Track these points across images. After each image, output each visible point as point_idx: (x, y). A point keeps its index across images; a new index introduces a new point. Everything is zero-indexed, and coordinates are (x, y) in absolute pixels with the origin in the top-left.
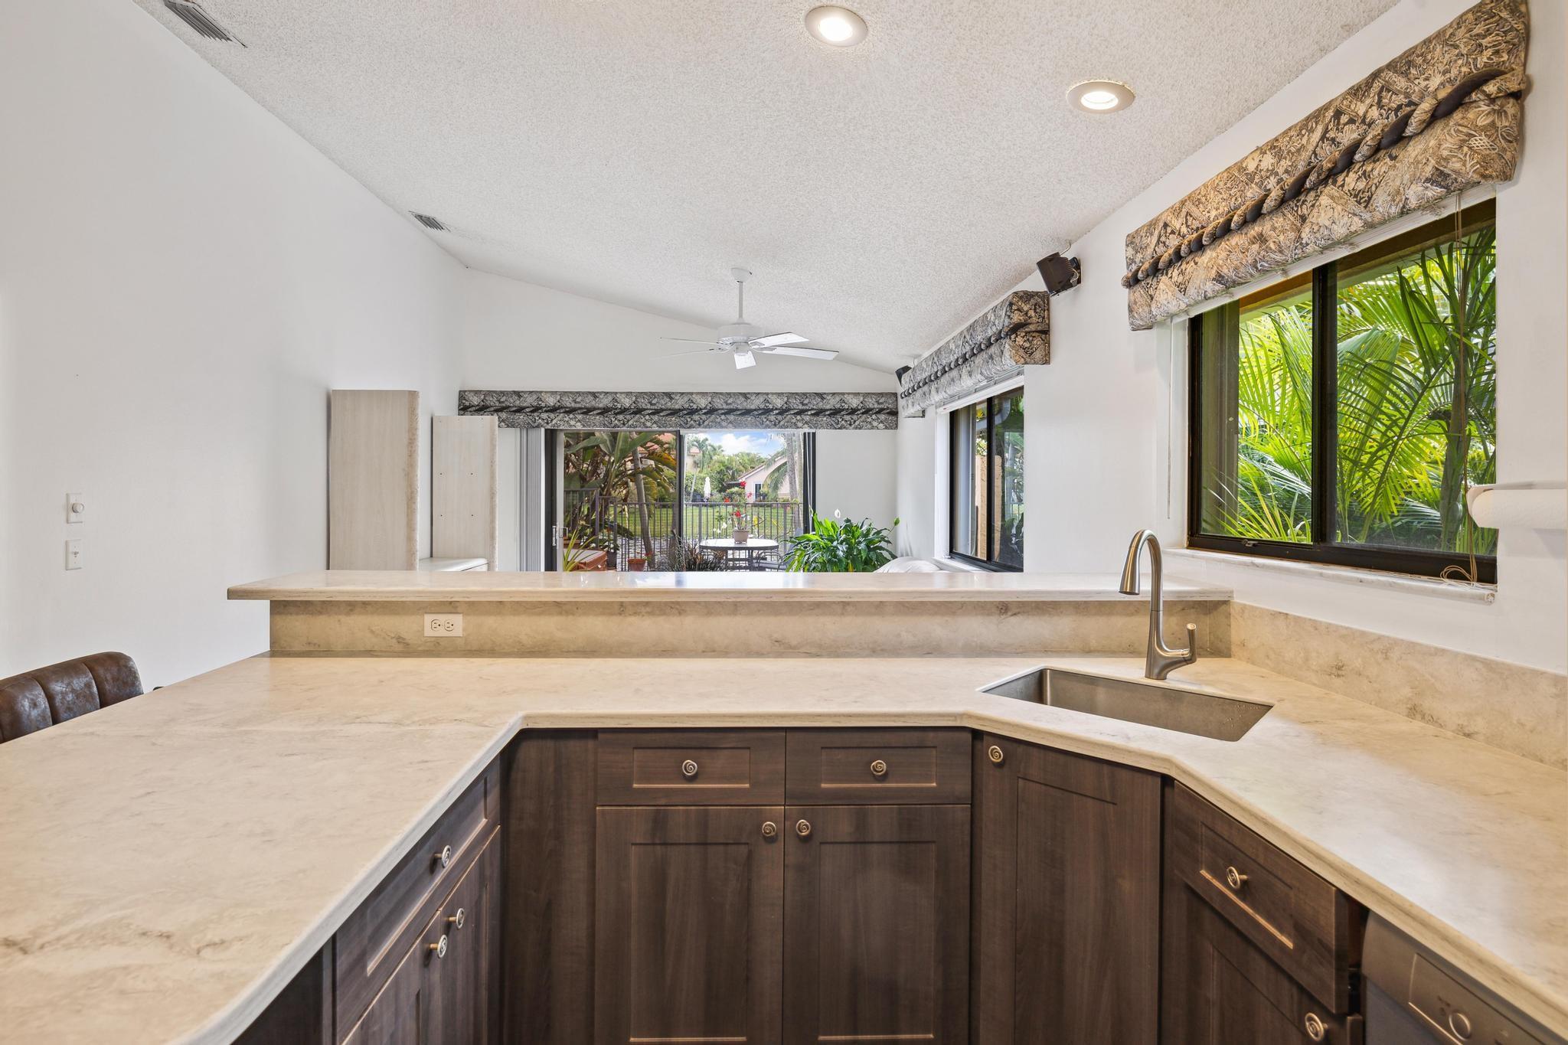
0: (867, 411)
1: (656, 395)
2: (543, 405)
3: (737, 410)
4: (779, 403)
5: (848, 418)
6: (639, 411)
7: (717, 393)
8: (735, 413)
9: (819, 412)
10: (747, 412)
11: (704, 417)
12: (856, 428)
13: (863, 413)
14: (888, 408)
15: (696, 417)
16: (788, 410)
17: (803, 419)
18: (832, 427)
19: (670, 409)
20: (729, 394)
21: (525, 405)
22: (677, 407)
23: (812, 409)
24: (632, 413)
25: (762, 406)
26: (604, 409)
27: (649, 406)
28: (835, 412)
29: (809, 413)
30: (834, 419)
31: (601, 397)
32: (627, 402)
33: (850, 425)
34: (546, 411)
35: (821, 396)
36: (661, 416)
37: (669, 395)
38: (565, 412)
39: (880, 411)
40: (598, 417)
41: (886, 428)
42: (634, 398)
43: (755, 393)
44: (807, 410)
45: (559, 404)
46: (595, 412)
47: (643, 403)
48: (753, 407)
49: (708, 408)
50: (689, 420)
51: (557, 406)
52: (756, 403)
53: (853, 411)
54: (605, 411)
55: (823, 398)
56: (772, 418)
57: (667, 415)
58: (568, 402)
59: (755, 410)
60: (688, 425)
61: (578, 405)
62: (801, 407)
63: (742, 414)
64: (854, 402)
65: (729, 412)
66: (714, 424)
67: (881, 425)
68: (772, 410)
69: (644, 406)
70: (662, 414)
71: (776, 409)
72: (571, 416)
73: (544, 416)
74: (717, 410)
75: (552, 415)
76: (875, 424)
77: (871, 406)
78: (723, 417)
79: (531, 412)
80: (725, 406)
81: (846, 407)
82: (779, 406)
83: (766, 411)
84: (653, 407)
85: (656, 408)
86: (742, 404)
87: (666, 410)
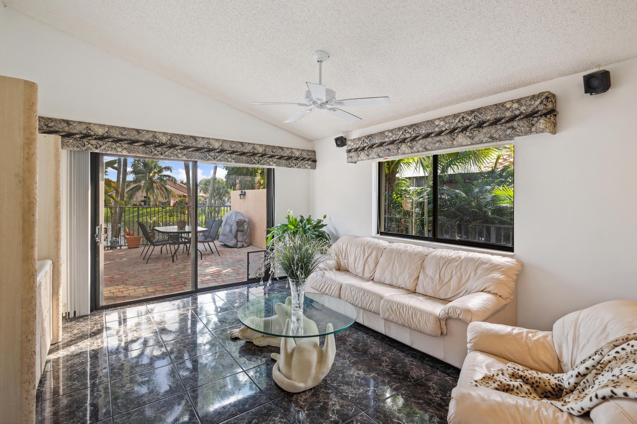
0: (303, 159)
1: (185, 137)
2: (92, 133)
4: (260, 150)
5: (294, 161)
6: (173, 146)
7: (225, 140)
8: (236, 154)
9: (281, 157)
10: (243, 154)
11: (217, 154)
12: (298, 167)
13: (301, 160)
14: (312, 158)
15: (212, 154)
16: (265, 155)
17: (271, 161)
18: (287, 166)
19: (195, 147)
20: (232, 142)
21: (75, 131)
22: (200, 146)
23: (277, 155)
24: (167, 148)
25: (251, 151)
26: (145, 142)
27: (180, 144)
28: (289, 158)
29: (277, 157)
30: (288, 162)
31: (144, 133)
32: (164, 139)
33: (296, 165)
34: (95, 139)
35: (282, 148)
36: (189, 151)
37: (194, 138)
38: (114, 141)
39: (309, 159)
40: (141, 148)
41: (311, 168)
42: (169, 137)
43: (247, 143)
44: (275, 156)
45: (107, 134)
46: (140, 144)
47: (176, 141)
48: (246, 151)
49: (220, 149)
50: (207, 155)
51: (105, 135)
52: (248, 149)
53: (297, 159)
55: (283, 150)
56: (257, 158)
57: (193, 151)
58: (116, 134)
59: (247, 153)
60: (207, 159)
61: (124, 137)
62: (272, 153)
63: (241, 155)
64: (297, 154)
65: (233, 152)
66: (223, 159)
67: (309, 167)
68: (257, 154)
71: (259, 153)
72: (118, 144)
73: (94, 142)
74: (225, 151)
75: (101, 143)
76: (307, 166)
77: (305, 156)
78: (229, 155)
79: (81, 138)
80: (230, 149)
81: (294, 156)
82: (261, 152)
83: (254, 154)
84: (183, 145)
85: (185, 145)
86: (240, 149)
87: (192, 147)
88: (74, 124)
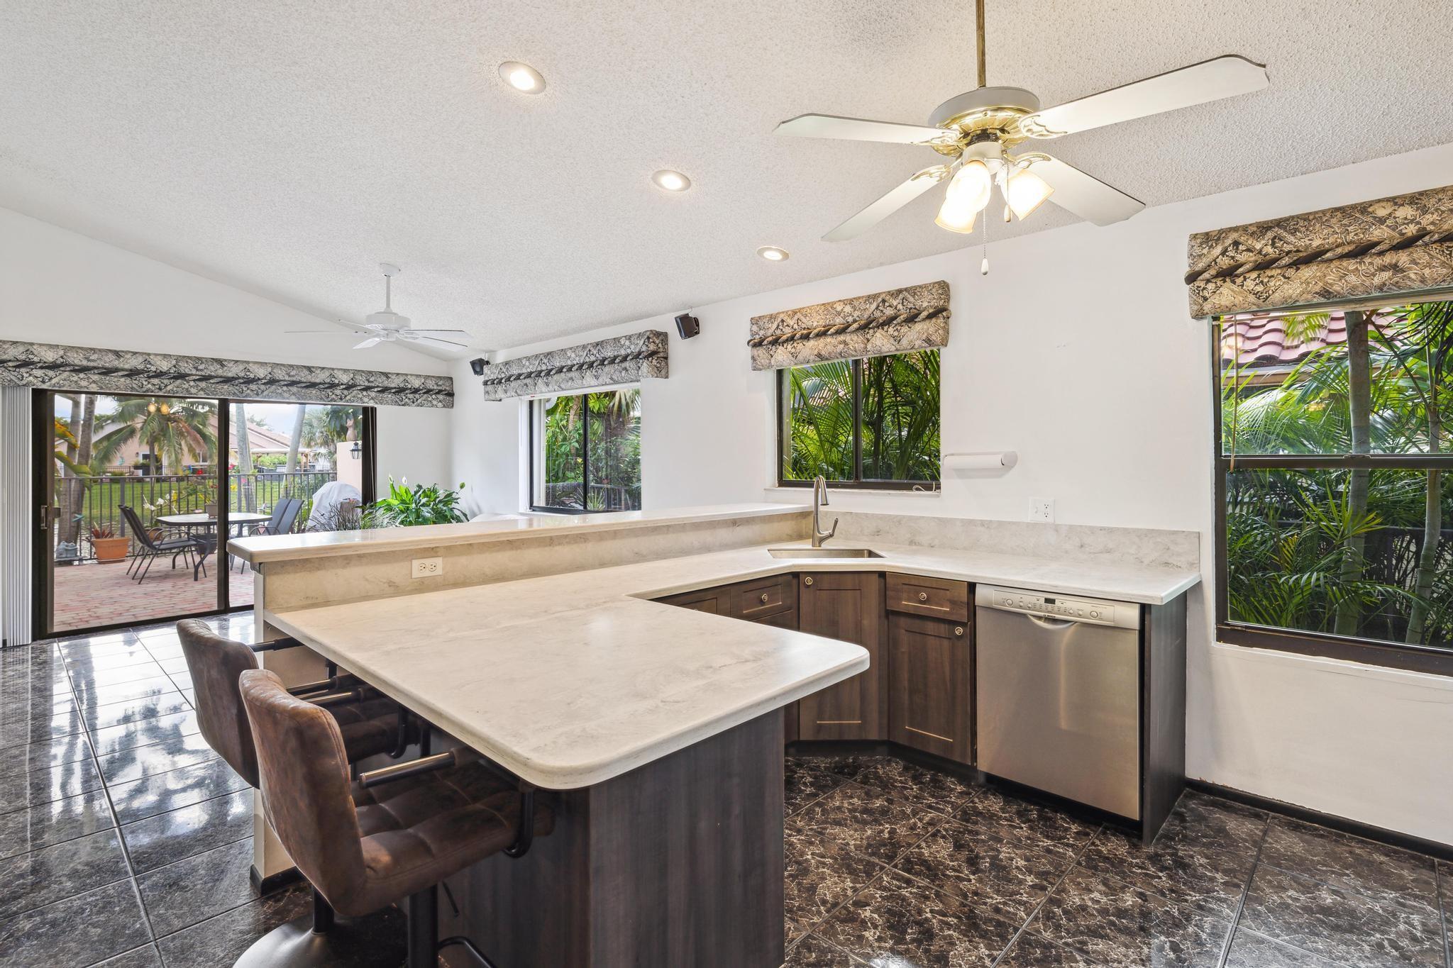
0: (428, 391)
1: (204, 360)
2: (36, 359)
3: (300, 382)
4: (345, 378)
5: (411, 396)
6: (182, 376)
7: (277, 364)
8: (299, 385)
9: (384, 390)
10: (313, 385)
11: (263, 387)
12: (418, 405)
13: (424, 393)
14: (445, 390)
15: (253, 387)
16: (354, 386)
17: (369, 395)
18: (397, 403)
19: (221, 377)
20: (291, 366)
21: (6, 357)
22: (230, 375)
23: (378, 387)
24: (171, 378)
25: (328, 380)
26: (131, 370)
27: (194, 372)
28: (400, 390)
29: (376, 390)
30: (398, 396)
31: (128, 356)
32: (164, 366)
33: (413, 402)
34: (41, 368)
35: (386, 375)
36: (211, 383)
37: (220, 362)
38: (74, 371)
39: (439, 392)
40: (123, 380)
41: (444, 406)
42: (174, 362)
43: (319, 367)
44: (374, 387)
45: (62, 360)
46: (120, 374)
47: (186, 368)
48: (318, 381)
49: (268, 378)
50: (245, 389)
51: (58, 362)
52: (320, 377)
53: (416, 391)
54: (133, 373)
55: (388, 377)
56: (338, 392)
57: (218, 383)
58: (77, 360)
59: (320, 383)
60: (245, 395)
61: (92, 364)
62: (366, 384)
63: (307, 387)
64: (417, 383)
65: (293, 383)
66: (275, 395)
67: (440, 404)
68: (338, 385)
69: (187, 371)
70: (211, 381)
71: (342, 384)
72: (82, 375)
73: (39, 373)
74: (278, 381)
75: (51, 373)
76: (435, 402)
77: (431, 387)
78: (285, 388)
79: (16, 367)
80: (287, 378)
81: (409, 386)
82: (346, 382)
83: (332, 386)
84: (200, 373)
85: (203, 374)
86: (305, 377)
87: (216, 377)
88: (4, 346)
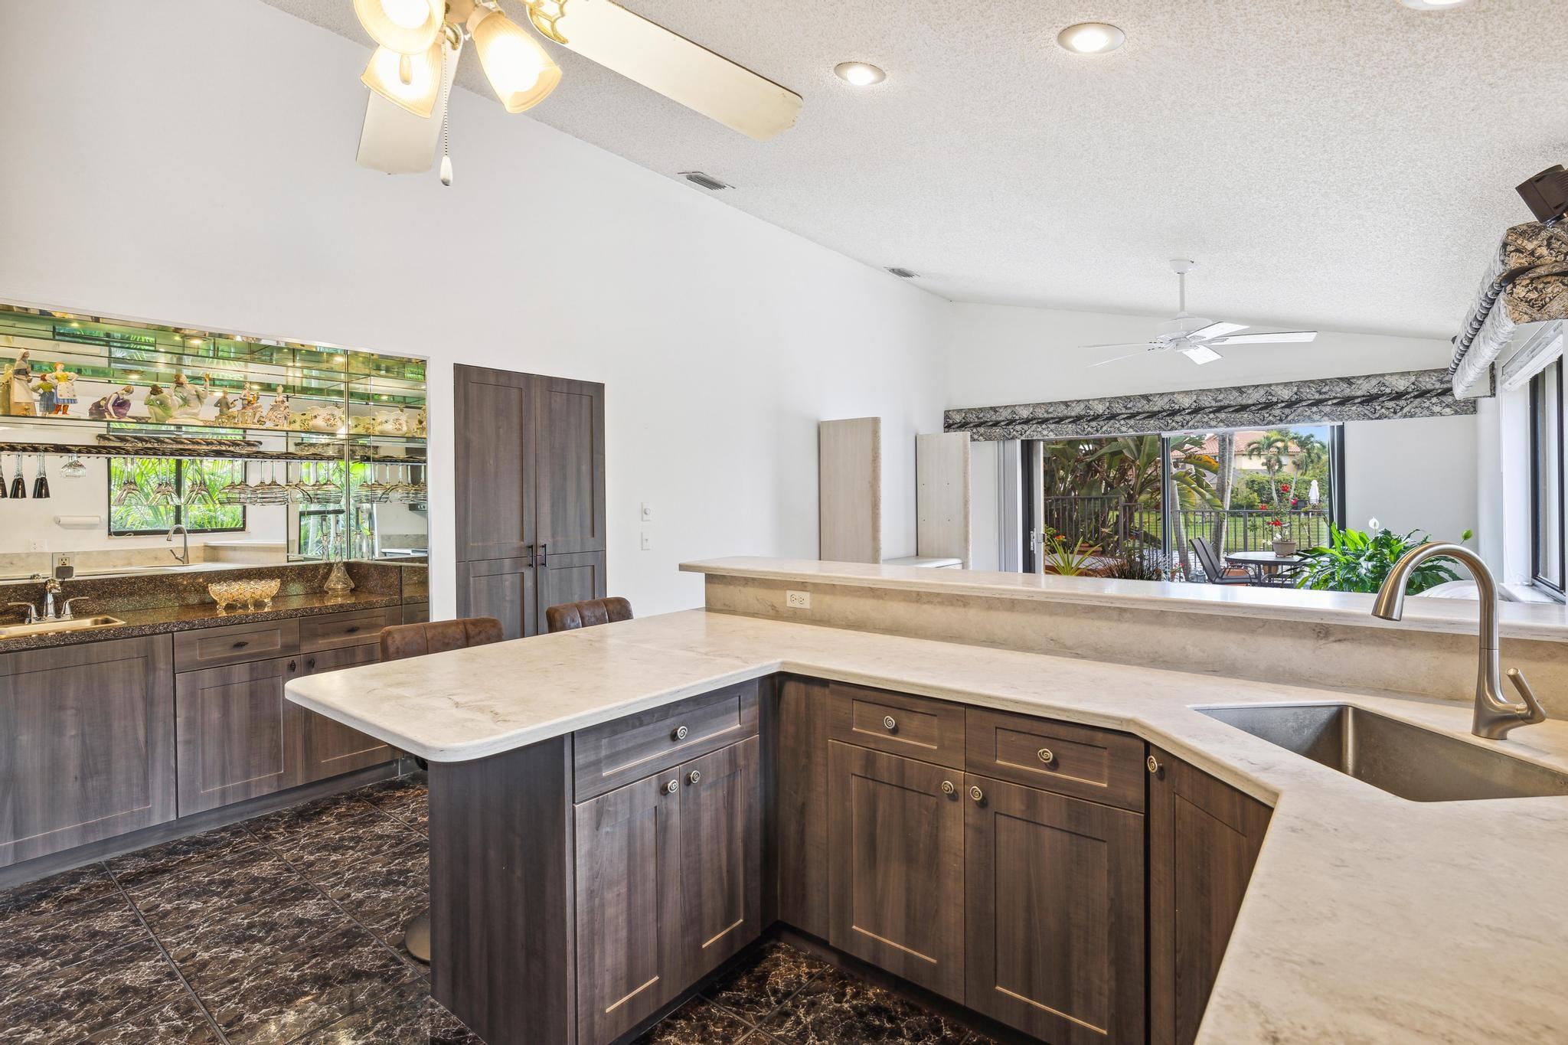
0: (1423, 394)
1: (1132, 398)
3: (1229, 406)
4: (1286, 394)
5: (1391, 404)
6: (1113, 417)
7: (1204, 390)
8: (1226, 410)
9: (1344, 401)
10: (1243, 408)
11: (1188, 417)
12: (1405, 416)
13: (1415, 397)
15: (1178, 418)
16: (1298, 402)
17: (1321, 411)
18: (1365, 417)
19: (1148, 412)
20: (1219, 390)
21: (1001, 418)
22: (1156, 409)
23: (1335, 398)
24: (1106, 419)
25: (1263, 400)
26: (1076, 417)
27: (1124, 411)
28: (1369, 399)
29: (1330, 403)
30: (1369, 407)
31: (1073, 405)
32: (1100, 409)
33: (1395, 413)
35: (1348, 381)
36: (1138, 420)
37: (1147, 398)
38: (1038, 423)
40: (1070, 425)
41: (1456, 413)
42: (1108, 404)
43: (1253, 386)
44: (1327, 400)
45: (1032, 415)
46: (1067, 421)
47: (1118, 408)
48: (1250, 402)
49: (1193, 407)
50: (1170, 421)
51: (1030, 417)
52: (1254, 397)
53: (1399, 396)
54: (1077, 419)
55: (1352, 384)
56: (1277, 412)
57: (1144, 418)
58: (1041, 413)
59: (1254, 405)
60: (1169, 428)
61: (1050, 416)
62: (1317, 396)
63: (1237, 411)
64: (1402, 385)
65: (1220, 410)
66: (1200, 424)
67: (1448, 410)
68: (1277, 403)
69: (1118, 411)
70: (1138, 418)
71: (1282, 402)
72: (1044, 426)
74: (1204, 409)
75: (1026, 427)
76: (1436, 409)
77: (1431, 387)
78: (1211, 416)
79: (1007, 425)
80: (1214, 404)
81: (1388, 391)
82: (1287, 398)
83: (1269, 405)
84: (1128, 411)
85: (1132, 412)
86: (1235, 399)
87: (1143, 413)
88: (1000, 410)
